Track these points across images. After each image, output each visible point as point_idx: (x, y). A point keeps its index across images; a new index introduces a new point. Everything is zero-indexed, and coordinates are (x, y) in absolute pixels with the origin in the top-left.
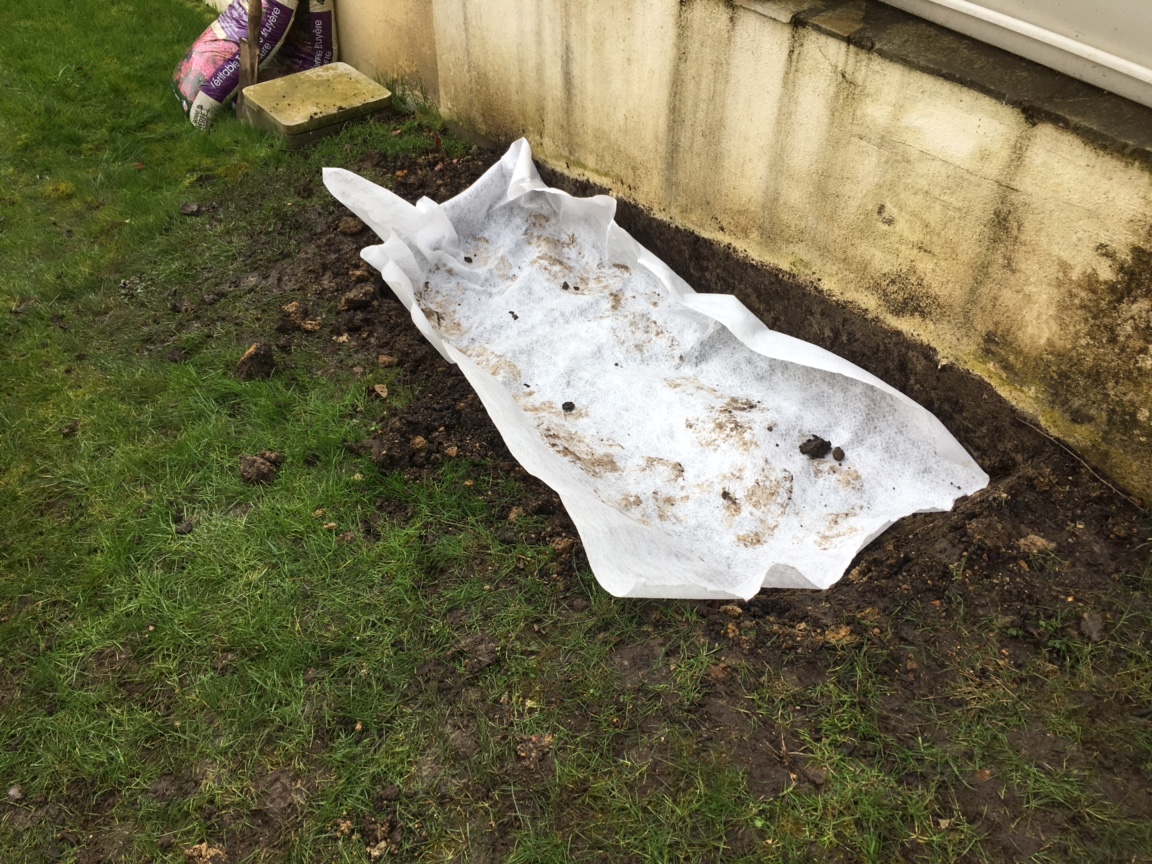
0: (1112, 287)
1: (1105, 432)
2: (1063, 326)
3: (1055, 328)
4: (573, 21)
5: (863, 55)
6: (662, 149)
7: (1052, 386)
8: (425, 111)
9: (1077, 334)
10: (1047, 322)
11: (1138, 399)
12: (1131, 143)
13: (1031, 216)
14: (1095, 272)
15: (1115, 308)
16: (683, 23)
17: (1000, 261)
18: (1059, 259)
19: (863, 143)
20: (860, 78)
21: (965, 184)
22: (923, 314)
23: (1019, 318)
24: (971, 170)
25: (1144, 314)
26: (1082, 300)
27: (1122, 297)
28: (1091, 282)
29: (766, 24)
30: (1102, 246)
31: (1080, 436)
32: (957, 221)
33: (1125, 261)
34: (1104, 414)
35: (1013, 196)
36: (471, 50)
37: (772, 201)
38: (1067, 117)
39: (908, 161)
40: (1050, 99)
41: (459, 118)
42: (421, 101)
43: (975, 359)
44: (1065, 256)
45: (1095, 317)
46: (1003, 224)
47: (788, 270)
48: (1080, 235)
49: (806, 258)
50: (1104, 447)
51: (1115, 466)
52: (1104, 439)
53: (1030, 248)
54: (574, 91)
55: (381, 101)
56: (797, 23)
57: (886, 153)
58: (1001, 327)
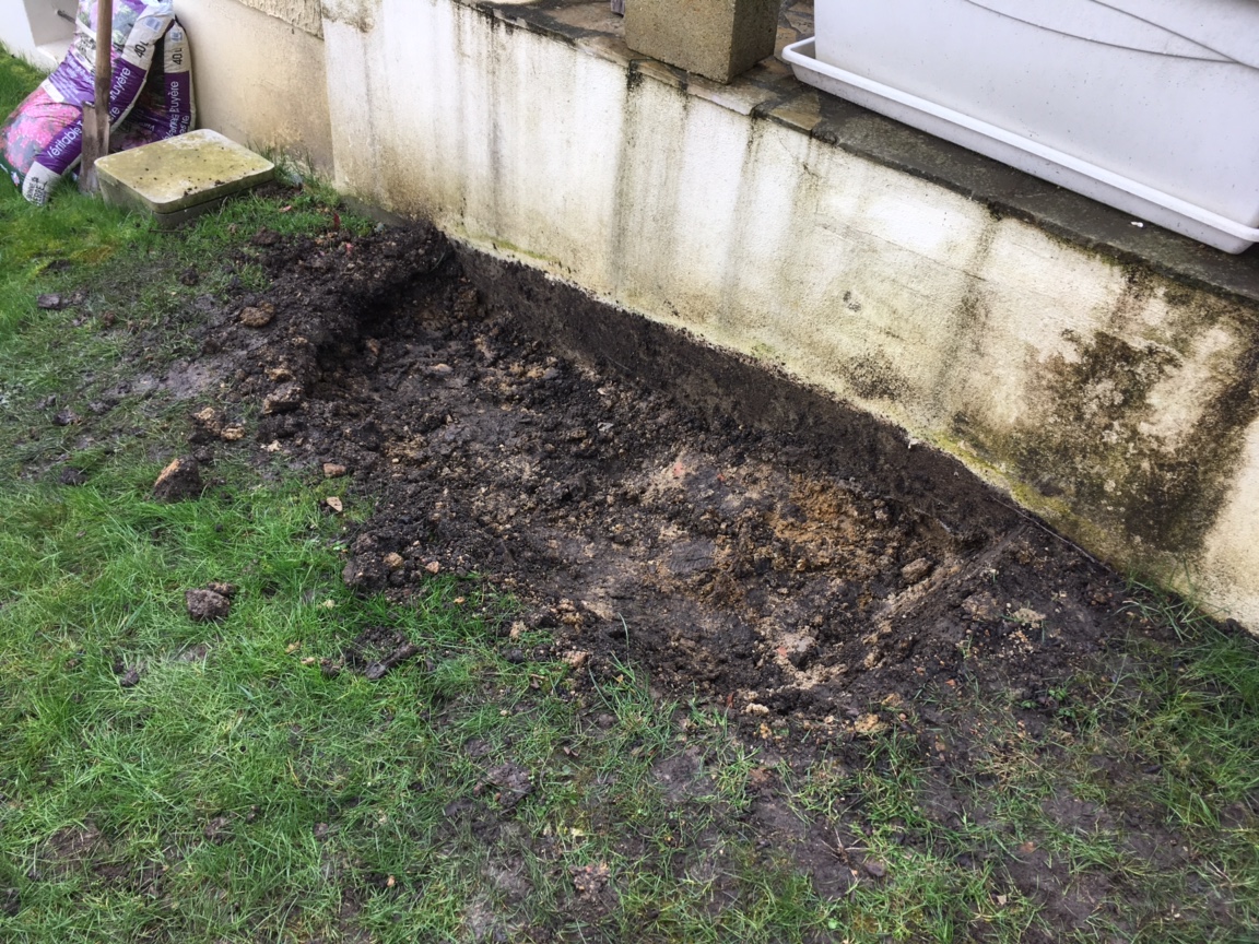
0: (1077, 370)
1: (1073, 503)
2: (1032, 406)
3: (1024, 407)
4: (502, 99)
5: (826, 149)
6: (607, 232)
7: (1021, 462)
8: (313, 185)
9: (1045, 415)
10: (1015, 402)
11: (1104, 472)
12: (1093, 238)
13: (998, 304)
14: (1061, 357)
15: (1081, 388)
16: (631, 109)
17: (969, 345)
18: (1026, 343)
19: (828, 232)
20: (823, 171)
21: (932, 273)
22: (892, 397)
23: (989, 398)
24: (938, 260)
25: (1108, 394)
26: (1049, 381)
27: (1088, 379)
28: (1057, 365)
29: (723, 115)
30: (1067, 331)
31: (1050, 508)
32: (925, 308)
33: (1090, 345)
34: (1072, 486)
35: (980, 285)
36: (375, 123)
37: (732, 286)
38: (1032, 213)
39: (875, 251)
40: (1011, 195)
41: (359, 194)
42: (307, 172)
43: (946, 438)
44: (1032, 340)
45: (1061, 397)
46: (971, 310)
47: (750, 354)
48: (1046, 321)
49: (768, 343)
50: (1073, 517)
51: (1084, 534)
52: (1073, 510)
53: (997, 333)
54: (503, 171)
55: (263, 173)
56: (757, 115)
57: (852, 243)
58: (971, 408)
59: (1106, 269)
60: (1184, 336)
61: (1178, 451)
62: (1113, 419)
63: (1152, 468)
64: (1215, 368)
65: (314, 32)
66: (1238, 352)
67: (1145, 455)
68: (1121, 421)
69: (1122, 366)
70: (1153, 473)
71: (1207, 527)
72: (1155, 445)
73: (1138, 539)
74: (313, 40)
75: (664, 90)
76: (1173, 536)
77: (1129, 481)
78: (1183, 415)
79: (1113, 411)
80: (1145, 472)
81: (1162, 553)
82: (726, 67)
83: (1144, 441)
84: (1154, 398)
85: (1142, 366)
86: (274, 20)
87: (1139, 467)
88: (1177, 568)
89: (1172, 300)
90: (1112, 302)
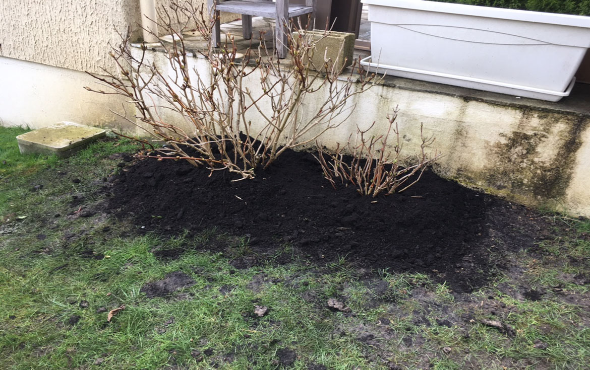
0: (507, 145)
1: (511, 190)
2: (489, 160)
3: (486, 161)
5: (391, 89)
7: (487, 180)
8: (124, 136)
9: (495, 162)
10: (482, 160)
11: (522, 177)
12: (508, 102)
13: (471, 129)
14: (500, 142)
15: (509, 151)
17: (460, 145)
18: (484, 140)
20: (389, 96)
21: (442, 123)
23: (471, 161)
24: (444, 118)
25: (520, 151)
26: (496, 151)
27: (511, 147)
28: (499, 145)
30: (501, 133)
31: (502, 193)
33: (511, 136)
34: (510, 184)
35: (463, 124)
39: (416, 120)
40: (470, 94)
42: (119, 132)
44: (487, 139)
45: (501, 155)
46: (460, 133)
48: (492, 131)
50: (512, 194)
51: (517, 199)
52: (511, 192)
53: (472, 139)
56: (359, 82)
57: (405, 118)
58: (463, 166)
59: (514, 111)
60: (547, 128)
61: (551, 165)
62: (523, 159)
63: (541, 172)
64: (561, 136)
66: (569, 129)
67: (538, 168)
68: (527, 159)
69: (525, 141)
70: (542, 174)
71: (566, 187)
72: (541, 164)
73: (539, 197)
76: (553, 193)
77: (533, 178)
78: (551, 153)
79: (523, 156)
80: (539, 174)
81: (550, 199)
82: (341, 68)
83: (537, 164)
84: (539, 149)
85: (532, 140)
87: (536, 173)
88: (557, 203)
89: (540, 117)
90: (518, 122)
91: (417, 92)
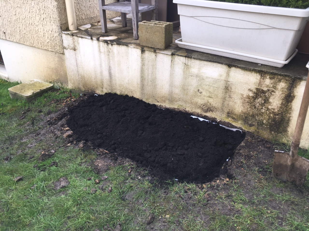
0: (253, 97)
1: (257, 127)
2: (244, 107)
3: (242, 108)
4: (111, 61)
5: (189, 59)
6: (139, 86)
7: (244, 120)
9: (247, 108)
10: (240, 107)
11: (263, 119)
12: (252, 68)
13: (233, 86)
14: (249, 95)
15: (254, 101)
16: (143, 58)
17: (228, 96)
18: (241, 93)
19: (192, 77)
20: (189, 64)
21: (217, 82)
22: (212, 111)
23: (234, 107)
24: (218, 79)
25: (261, 101)
26: (247, 101)
27: (255, 99)
28: (248, 97)
29: (165, 56)
30: (249, 89)
31: (252, 129)
32: (217, 90)
33: (255, 91)
34: (256, 123)
35: (229, 83)
36: (79, 71)
37: (171, 93)
38: (237, 66)
39: (204, 79)
40: (232, 63)
41: (75, 88)
43: (226, 118)
44: (242, 93)
45: (250, 104)
46: (227, 88)
47: (177, 108)
48: (244, 88)
49: (181, 104)
50: (258, 130)
51: (261, 134)
52: (257, 129)
53: (234, 93)
54: (112, 77)
55: (51, 87)
56: (173, 54)
57: (198, 78)
58: (230, 110)
59: (256, 74)
60: (275, 85)
61: (278, 111)
62: (263, 106)
63: (273, 116)
64: (283, 91)
65: (62, 53)
66: (287, 87)
67: (271, 113)
68: (264, 107)
69: (263, 95)
70: (273, 117)
71: (287, 126)
72: (273, 110)
73: (273, 132)
74: (61, 55)
75: (150, 52)
76: (281, 130)
77: (268, 120)
78: (278, 103)
79: (262, 105)
80: (272, 117)
81: (279, 134)
82: (164, 46)
83: (270, 110)
84: (271, 100)
85: (267, 94)
86: (51, 52)
87: (270, 116)
88: (283, 137)
89: (271, 78)
90: (258, 81)
91: (203, 61)
